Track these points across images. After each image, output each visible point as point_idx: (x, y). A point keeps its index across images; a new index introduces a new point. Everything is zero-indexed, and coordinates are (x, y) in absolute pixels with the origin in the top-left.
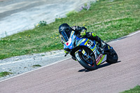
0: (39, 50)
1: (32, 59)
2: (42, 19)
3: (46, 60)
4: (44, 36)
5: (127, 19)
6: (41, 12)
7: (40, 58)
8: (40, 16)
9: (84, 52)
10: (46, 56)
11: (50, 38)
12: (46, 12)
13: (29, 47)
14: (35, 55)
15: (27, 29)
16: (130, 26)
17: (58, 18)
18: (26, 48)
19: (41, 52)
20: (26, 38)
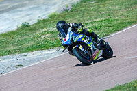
0: (21, 51)
1: (15, 59)
2: (25, 20)
3: (28, 60)
4: (26, 37)
5: (108, 20)
6: (24, 13)
7: (22, 58)
8: (23, 17)
9: (81, 47)
10: (28, 57)
11: (32, 39)
12: (28, 13)
13: (11, 48)
14: (17, 55)
15: (10, 30)
16: (110, 27)
17: (40, 19)
18: (9, 49)
19: (23, 52)
20: (8, 39)
